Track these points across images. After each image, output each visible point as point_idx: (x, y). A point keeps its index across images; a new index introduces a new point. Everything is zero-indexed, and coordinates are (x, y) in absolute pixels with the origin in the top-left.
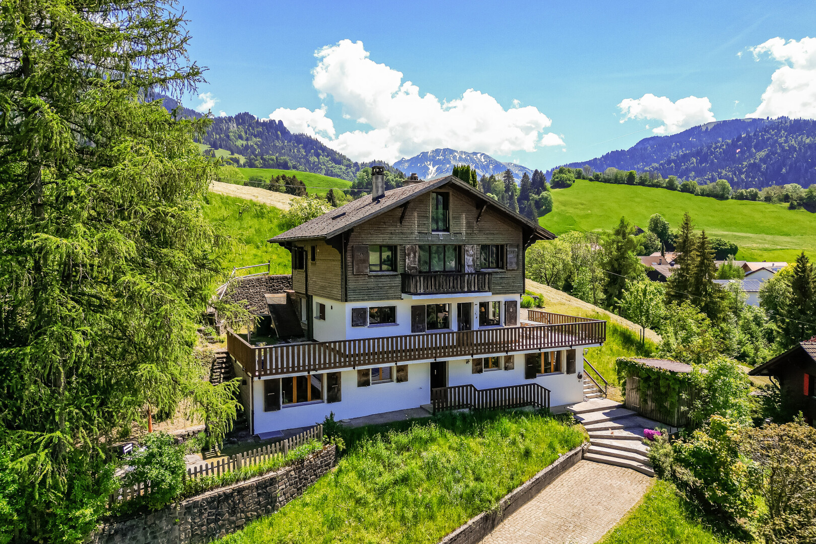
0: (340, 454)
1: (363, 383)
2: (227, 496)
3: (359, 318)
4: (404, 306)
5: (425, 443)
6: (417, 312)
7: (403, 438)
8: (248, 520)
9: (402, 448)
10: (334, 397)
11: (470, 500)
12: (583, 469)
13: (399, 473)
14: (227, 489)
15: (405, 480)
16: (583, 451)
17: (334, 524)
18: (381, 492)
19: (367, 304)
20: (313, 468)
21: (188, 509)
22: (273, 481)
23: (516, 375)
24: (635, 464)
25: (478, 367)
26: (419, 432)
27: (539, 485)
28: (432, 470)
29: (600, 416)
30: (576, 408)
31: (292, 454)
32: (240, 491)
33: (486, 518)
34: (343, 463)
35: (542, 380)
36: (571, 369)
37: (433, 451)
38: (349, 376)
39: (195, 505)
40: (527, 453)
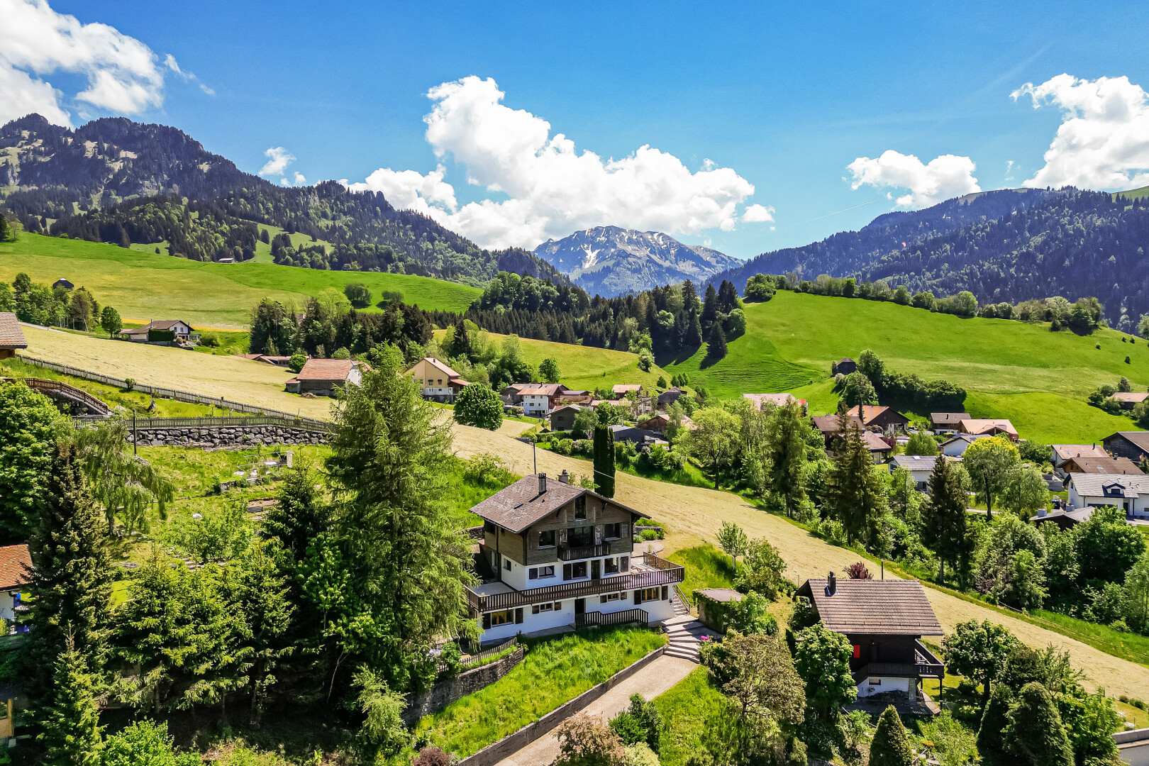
0: (525, 653)
1: (536, 611)
2: (477, 673)
3: (533, 574)
4: (558, 566)
5: (571, 646)
6: (566, 568)
7: (559, 644)
8: (488, 684)
9: (558, 650)
10: (519, 620)
11: (594, 677)
12: (663, 660)
13: (557, 663)
14: (477, 670)
15: (560, 666)
16: (664, 650)
17: (525, 687)
18: (548, 672)
19: (538, 566)
20: (513, 660)
21: (462, 678)
22: (496, 667)
23: (629, 603)
24: (691, 656)
25: (604, 600)
26: (569, 640)
27: (634, 669)
28: (575, 661)
29: (681, 627)
30: (666, 623)
31: (504, 653)
32: (482, 670)
33: (603, 686)
34: (528, 657)
35: (645, 606)
36: (664, 597)
37: (576, 651)
38: (527, 609)
39: (465, 677)
40: (629, 652)
